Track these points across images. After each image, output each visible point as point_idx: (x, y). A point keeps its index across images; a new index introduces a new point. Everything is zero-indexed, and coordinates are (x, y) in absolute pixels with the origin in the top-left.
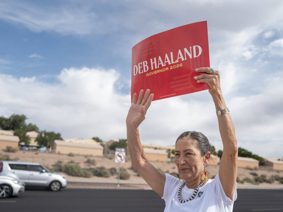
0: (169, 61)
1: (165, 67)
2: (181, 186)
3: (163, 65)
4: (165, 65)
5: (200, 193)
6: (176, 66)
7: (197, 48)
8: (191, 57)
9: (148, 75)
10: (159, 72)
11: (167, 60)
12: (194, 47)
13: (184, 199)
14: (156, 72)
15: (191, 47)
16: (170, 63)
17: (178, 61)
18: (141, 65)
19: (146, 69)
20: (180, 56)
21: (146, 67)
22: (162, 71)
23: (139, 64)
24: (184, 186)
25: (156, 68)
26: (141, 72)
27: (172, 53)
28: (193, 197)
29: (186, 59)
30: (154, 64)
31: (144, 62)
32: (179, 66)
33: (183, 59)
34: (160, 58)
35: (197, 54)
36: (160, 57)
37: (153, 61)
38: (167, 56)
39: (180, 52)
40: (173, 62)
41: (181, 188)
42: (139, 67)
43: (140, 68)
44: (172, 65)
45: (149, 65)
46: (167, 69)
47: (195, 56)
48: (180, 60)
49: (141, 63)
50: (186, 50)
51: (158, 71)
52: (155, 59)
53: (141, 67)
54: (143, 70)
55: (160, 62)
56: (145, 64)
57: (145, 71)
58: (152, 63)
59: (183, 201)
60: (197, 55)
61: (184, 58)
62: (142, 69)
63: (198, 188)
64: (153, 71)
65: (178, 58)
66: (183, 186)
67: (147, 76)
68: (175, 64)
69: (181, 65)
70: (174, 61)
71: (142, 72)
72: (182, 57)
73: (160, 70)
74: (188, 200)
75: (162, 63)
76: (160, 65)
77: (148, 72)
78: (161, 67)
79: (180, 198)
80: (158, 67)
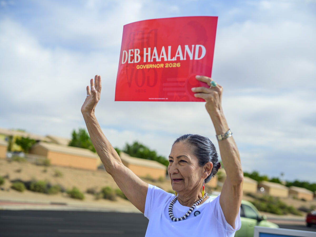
0: (165, 56)
1: (160, 63)
2: (173, 201)
3: (157, 60)
4: (160, 60)
5: (197, 212)
6: (173, 65)
7: (200, 49)
8: (191, 58)
9: (139, 67)
10: (152, 68)
11: (163, 55)
12: (198, 46)
13: (176, 217)
14: (149, 66)
15: (193, 46)
16: (166, 60)
17: (176, 59)
18: (132, 53)
19: (137, 60)
20: (178, 54)
21: (137, 57)
22: (155, 67)
23: (130, 51)
24: (176, 201)
25: (149, 61)
26: (131, 61)
27: (170, 48)
28: (187, 216)
29: (185, 59)
30: (147, 56)
31: (136, 50)
32: (176, 65)
33: (182, 59)
34: (155, 51)
35: (200, 55)
36: (155, 48)
37: (147, 52)
38: (163, 49)
39: (179, 48)
40: (169, 59)
41: (173, 204)
42: (130, 55)
43: (131, 57)
44: (169, 62)
45: (142, 55)
46: (162, 65)
47: (196, 58)
48: (178, 58)
49: (133, 50)
50: (187, 47)
51: (151, 66)
52: (149, 49)
53: (132, 55)
54: (133, 60)
55: (154, 55)
56: (137, 53)
57: (136, 62)
58: (145, 54)
59: (174, 219)
60: (199, 57)
61: (184, 57)
62: (132, 58)
63: (195, 206)
64: (145, 64)
65: (177, 56)
66: (174, 201)
67: (137, 68)
68: (172, 62)
69: (179, 65)
70: (172, 58)
71: (133, 62)
72: (181, 55)
73: (154, 65)
74: (181, 218)
75: (157, 57)
76: (155, 59)
77: (139, 64)
78: (155, 62)
79: (171, 215)
80: (152, 61)
